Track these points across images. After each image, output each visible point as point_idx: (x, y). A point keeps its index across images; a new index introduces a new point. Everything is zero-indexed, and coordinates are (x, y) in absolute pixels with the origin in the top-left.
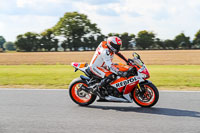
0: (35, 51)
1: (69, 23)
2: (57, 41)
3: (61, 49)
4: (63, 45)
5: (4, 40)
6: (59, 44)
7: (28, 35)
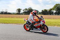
0: (47, 15)
1: (57, 7)
2: (53, 12)
3: (54, 14)
4: (55, 13)
5: (38, 12)
6: (54, 13)
7: (45, 10)
